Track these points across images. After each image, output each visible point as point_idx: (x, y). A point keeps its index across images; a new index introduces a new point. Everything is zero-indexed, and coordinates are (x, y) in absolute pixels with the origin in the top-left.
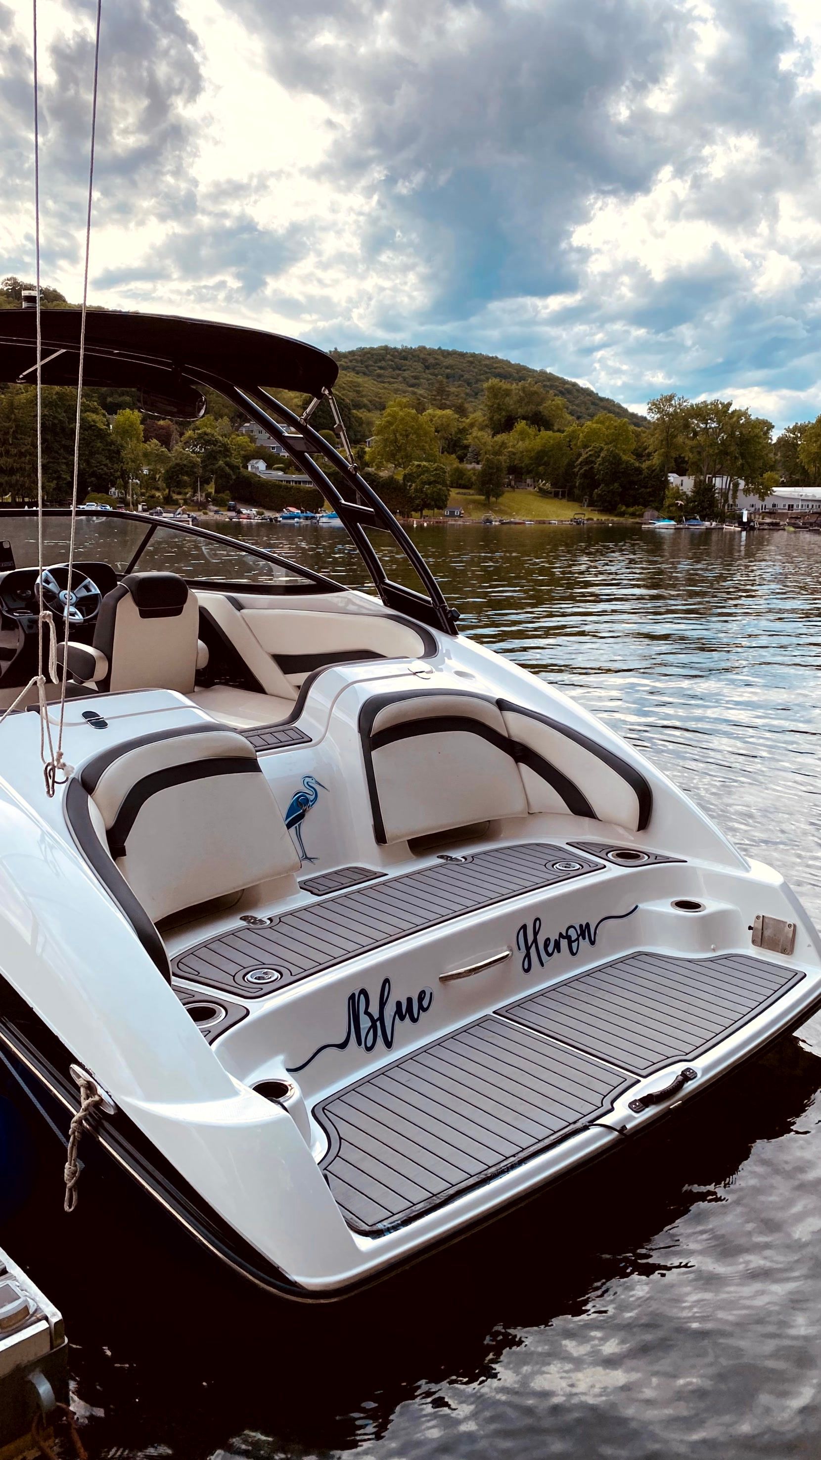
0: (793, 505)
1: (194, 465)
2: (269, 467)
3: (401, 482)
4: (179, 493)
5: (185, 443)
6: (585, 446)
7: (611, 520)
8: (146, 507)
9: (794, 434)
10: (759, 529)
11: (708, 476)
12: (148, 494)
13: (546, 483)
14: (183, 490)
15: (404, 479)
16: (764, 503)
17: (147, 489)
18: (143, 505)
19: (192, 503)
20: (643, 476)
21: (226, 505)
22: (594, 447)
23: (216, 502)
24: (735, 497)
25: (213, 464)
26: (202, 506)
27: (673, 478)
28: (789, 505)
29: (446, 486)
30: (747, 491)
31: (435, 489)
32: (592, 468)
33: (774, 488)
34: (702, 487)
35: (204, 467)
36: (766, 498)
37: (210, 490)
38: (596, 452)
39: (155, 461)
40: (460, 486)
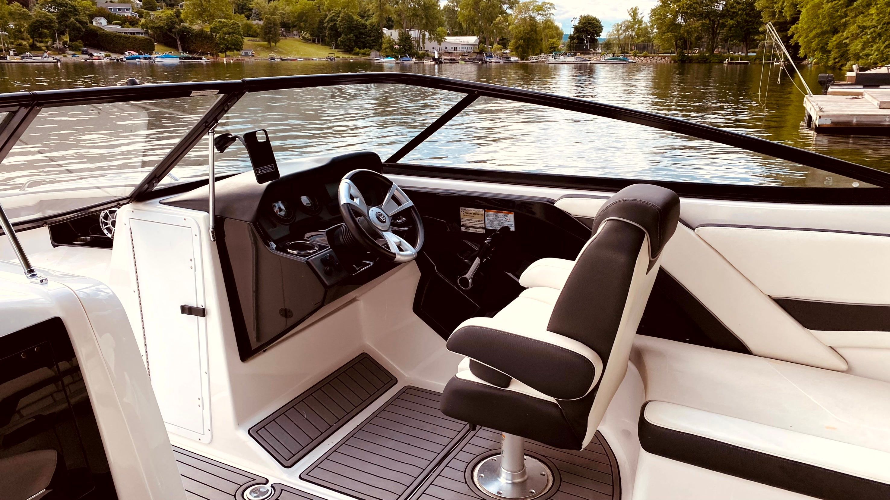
0: (457, 48)
1: (51, 21)
2: (109, 22)
3: (209, 33)
4: (41, 42)
5: (41, 5)
6: (329, 10)
7: (351, 58)
8: (16, 52)
9: (453, 4)
10: (445, 63)
11: (407, 29)
12: (16, 43)
13: (306, 34)
14: (44, 40)
15: (211, 31)
16: (440, 47)
17: (15, 40)
18: (14, 51)
19: (53, 49)
20: (367, 30)
21: (80, 50)
22: (335, 10)
23: (72, 48)
24: (424, 43)
25: (66, 21)
26: (61, 51)
27: (385, 30)
28: (455, 48)
29: (241, 35)
30: (430, 39)
31: (233, 38)
32: (335, 24)
33: (445, 37)
34: (404, 36)
35: (59, 23)
36: (442, 43)
37: (65, 40)
38: (337, 14)
39: (19, 19)
40: (249, 36)
